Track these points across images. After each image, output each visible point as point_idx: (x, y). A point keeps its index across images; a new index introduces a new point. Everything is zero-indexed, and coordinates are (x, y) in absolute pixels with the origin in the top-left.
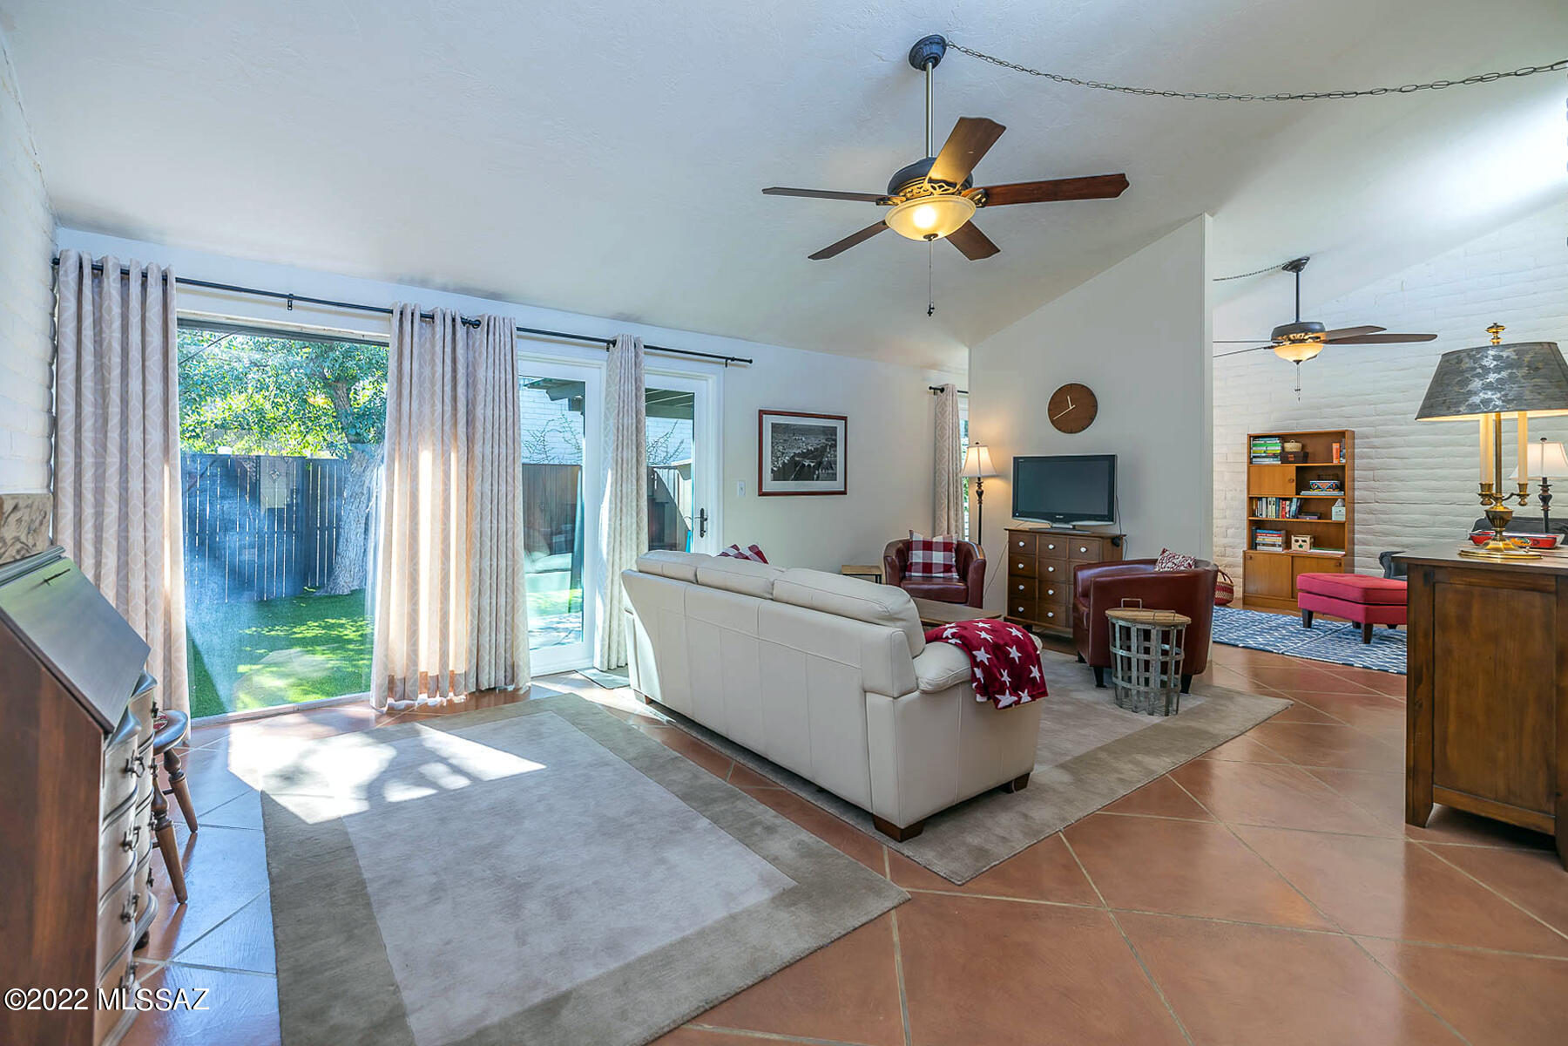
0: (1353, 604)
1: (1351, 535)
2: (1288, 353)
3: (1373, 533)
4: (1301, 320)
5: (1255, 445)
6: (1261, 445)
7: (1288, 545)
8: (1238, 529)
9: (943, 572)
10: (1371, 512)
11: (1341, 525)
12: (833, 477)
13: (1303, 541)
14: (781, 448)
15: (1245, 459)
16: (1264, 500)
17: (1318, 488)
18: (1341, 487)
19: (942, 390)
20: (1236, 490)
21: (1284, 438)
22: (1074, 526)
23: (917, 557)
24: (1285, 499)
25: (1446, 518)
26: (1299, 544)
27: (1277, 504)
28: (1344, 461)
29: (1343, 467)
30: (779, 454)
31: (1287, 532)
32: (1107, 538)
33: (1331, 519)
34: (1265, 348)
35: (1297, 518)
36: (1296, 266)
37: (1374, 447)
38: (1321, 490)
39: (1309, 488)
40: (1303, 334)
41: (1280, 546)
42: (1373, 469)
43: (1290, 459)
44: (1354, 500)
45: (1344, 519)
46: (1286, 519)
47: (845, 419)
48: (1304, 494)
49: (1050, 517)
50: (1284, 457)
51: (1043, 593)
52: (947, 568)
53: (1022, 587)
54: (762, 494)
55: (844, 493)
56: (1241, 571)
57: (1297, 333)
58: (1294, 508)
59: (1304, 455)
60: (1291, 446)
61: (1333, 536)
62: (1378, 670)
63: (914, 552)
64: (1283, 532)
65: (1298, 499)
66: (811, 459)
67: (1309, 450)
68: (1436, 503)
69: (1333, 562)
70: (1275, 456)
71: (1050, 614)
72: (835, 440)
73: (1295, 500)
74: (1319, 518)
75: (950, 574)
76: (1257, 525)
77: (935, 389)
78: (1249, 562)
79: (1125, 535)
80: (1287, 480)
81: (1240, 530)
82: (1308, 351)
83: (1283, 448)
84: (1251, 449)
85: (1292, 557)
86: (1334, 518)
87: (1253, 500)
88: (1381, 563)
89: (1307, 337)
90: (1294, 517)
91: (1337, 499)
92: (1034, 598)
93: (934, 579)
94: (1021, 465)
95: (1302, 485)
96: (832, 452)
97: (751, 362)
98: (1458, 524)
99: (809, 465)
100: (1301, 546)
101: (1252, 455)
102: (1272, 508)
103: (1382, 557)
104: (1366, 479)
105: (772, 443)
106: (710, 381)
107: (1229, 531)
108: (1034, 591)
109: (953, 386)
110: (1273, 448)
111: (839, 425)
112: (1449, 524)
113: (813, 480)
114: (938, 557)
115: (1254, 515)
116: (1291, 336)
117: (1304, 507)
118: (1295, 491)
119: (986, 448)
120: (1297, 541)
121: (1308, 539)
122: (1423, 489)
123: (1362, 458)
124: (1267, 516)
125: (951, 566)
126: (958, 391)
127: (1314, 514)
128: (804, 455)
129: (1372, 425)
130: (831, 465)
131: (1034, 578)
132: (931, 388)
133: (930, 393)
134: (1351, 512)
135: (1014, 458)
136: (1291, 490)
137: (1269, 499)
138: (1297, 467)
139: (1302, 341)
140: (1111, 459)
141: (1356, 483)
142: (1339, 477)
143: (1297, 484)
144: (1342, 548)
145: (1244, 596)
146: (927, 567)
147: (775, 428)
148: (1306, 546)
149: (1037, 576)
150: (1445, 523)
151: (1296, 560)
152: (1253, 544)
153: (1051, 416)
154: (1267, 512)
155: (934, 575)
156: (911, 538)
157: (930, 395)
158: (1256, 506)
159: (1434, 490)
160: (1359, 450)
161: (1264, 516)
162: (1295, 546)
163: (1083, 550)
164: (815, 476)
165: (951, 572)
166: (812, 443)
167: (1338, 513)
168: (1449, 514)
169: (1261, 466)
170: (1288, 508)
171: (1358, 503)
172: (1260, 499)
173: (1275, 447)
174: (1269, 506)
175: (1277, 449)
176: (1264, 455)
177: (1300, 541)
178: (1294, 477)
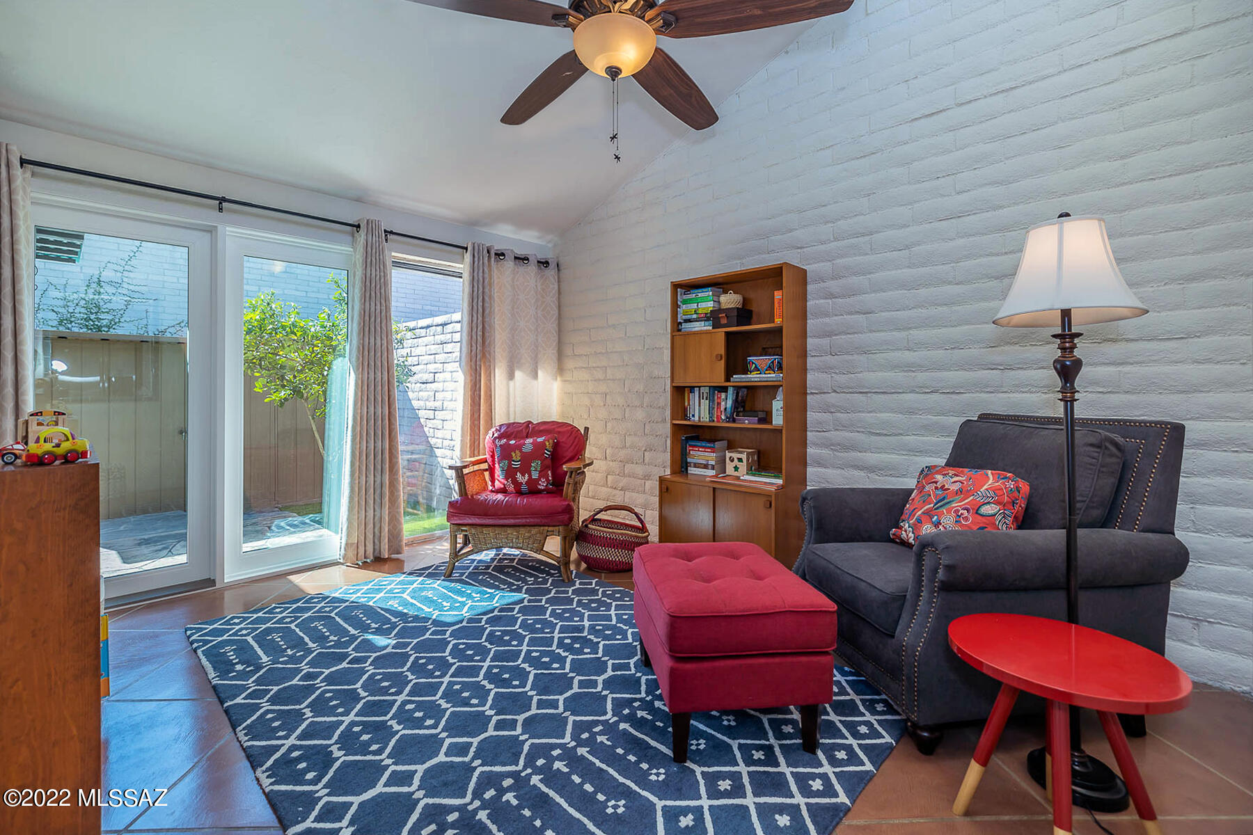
1: (801, 450)
3: (832, 446)
5: (680, 301)
6: (690, 299)
7: (721, 465)
8: (659, 438)
10: (829, 409)
11: (786, 432)
13: (739, 460)
15: (669, 327)
17: (757, 368)
21: (720, 284)
24: (717, 389)
26: (733, 464)
27: (711, 398)
31: (722, 444)
33: (771, 423)
35: (734, 421)
37: (832, 296)
38: (760, 373)
39: (746, 371)
41: (713, 467)
42: (830, 334)
43: (723, 321)
44: (804, 388)
46: (721, 424)
48: (740, 378)
50: (714, 317)
58: (730, 403)
59: (744, 314)
60: (729, 299)
61: (771, 453)
64: (717, 444)
65: (733, 387)
67: (751, 304)
68: (912, 392)
70: (706, 317)
73: (729, 389)
74: (758, 421)
76: (685, 433)
78: (671, 493)
80: (715, 356)
81: (662, 440)
83: (717, 302)
84: (678, 306)
85: (726, 485)
86: (776, 421)
87: (680, 392)
90: (729, 420)
91: (778, 388)
95: (733, 364)
100: (736, 469)
101: (676, 318)
102: (705, 404)
104: (820, 352)
110: (704, 304)
115: (685, 417)
117: (741, 401)
118: (727, 375)
120: (732, 459)
121: (744, 456)
122: (895, 367)
123: (816, 315)
124: (699, 417)
127: (753, 414)
129: (829, 257)
134: (800, 410)
136: (722, 371)
137: (700, 390)
138: (727, 334)
143: (727, 363)
148: (743, 467)
151: (719, 494)
152: (679, 464)
154: (699, 411)
158: (684, 401)
159: (909, 367)
161: (696, 418)
162: (729, 468)
168: (929, 411)
169: (687, 335)
170: (723, 403)
171: (812, 393)
172: (692, 389)
173: (705, 302)
174: (702, 401)
175: (709, 306)
176: (695, 316)
177: (736, 460)
178: (722, 351)
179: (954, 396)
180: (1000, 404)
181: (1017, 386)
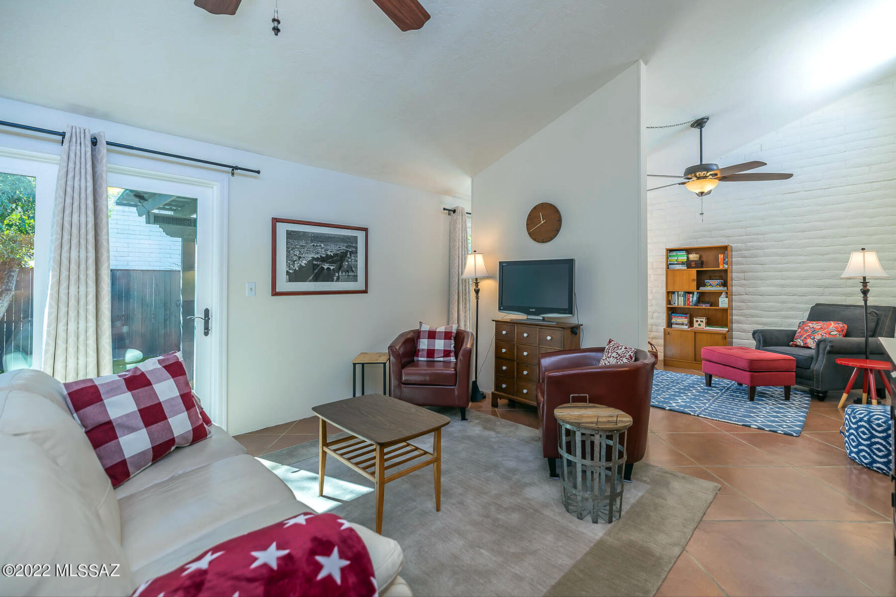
0: (741, 371)
1: (731, 317)
2: (695, 187)
3: (745, 315)
4: (703, 163)
5: (670, 256)
6: (674, 256)
7: (691, 324)
8: (659, 313)
9: (443, 357)
10: (742, 301)
11: (725, 311)
12: (355, 279)
13: (701, 321)
14: (297, 253)
15: (665, 266)
16: (676, 294)
17: (710, 285)
18: (725, 284)
19: (454, 211)
20: (658, 287)
21: (688, 251)
22: (544, 318)
23: (424, 344)
24: (689, 293)
25: (791, 305)
26: (698, 323)
27: (684, 296)
28: (726, 266)
29: (726, 271)
30: (295, 258)
31: (691, 314)
32: (567, 328)
33: (719, 306)
34: (679, 184)
35: (697, 306)
36: (700, 124)
37: (745, 257)
38: (713, 286)
39: (704, 285)
40: (705, 172)
41: (686, 325)
42: (743, 272)
43: (693, 265)
44: (732, 293)
45: (727, 307)
46: (690, 307)
47: (366, 230)
48: (702, 289)
49: (525, 311)
50: (689, 264)
51: (520, 372)
52: (447, 353)
53: (504, 368)
54: (275, 293)
55: (365, 292)
56: (662, 342)
57: (702, 171)
58: (695, 298)
59: (700, 263)
60: (693, 257)
61: (720, 318)
62: (770, 431)
63: (421, 340)
64: (688, 315)
65: (698, 292)
66: (331, 263)
67: (704, 259)
68: (784, 295)
69: (721, 336)
70: (683, 263)
71: (525, 391)
72: (356, 248)
73: (695, 293)
74: (711, 306)
75: (448, 359)
76: (672, 311)
77: (449, 210)
78: (667, 336)
79: (582, 325)
80: (691, 280)
81: (661, 314)
82: (709, 185)
83: (688, 257)
84: (668, 258)
85: (695, 333)
86: (721, 306)
87: (669, 293)
88: (754, 337)
89: (708, 174)
90: (695, 305)
91: (722, 293)
92: (514, 377)
93: (436, 363)
94: (505, 267)
95: (700, 283)
96: (353, 258)
97: (258, 172)
98: (798, 309)
99: (328, 269)
100: (699, 325)
101: (669, 263)
102: (681, 299)
103: (754, 333)
104: (739, 279)
105: (287, 248)
106: (215, 188)
107: (654, 314)
108: (514, 372)
109: (463, 209)
110: (681, 258)
111: (361, 235)
112: (792, 309)
113: (333, 281)
114: (439, 344)
115: (670, 304)
116: (698, 174)
117: (702, 297)
118: (696, 288)
119: (481, 255)
120: (697, 321)
121: (704, 320)
122: (776, 286)
123: (737, 264)
124: (678, 304)
125: (450, 351)
126: (467, 213)
127: (707, 303)
128: (323, 260)
129: (743, 242)
130: (352, 269)
131: (514, 360)
132: (444, 209)
133: (443, 213)
134: (730, 301)
135: (500, 262)
136: (693, 287)
137: (680, 293)
138: (697, 271)
139: (705, 177)
140: (570, 263)
141: (733, 281)
142: (723, 277)
143: (697, 282)
144: (726, 326)
145: (664, 360)
146: (431, 353)
147: (290, 235)
148: (703, 325)
149: (515, 359)
150: (790, 308)
151: (698, 335)
152: (670, 324)
153: (528, 229)
154: (678, 302)
155: (436, 359)
156: (420, 327)
157: (444, 216)
158: (672, 298)
159: (783, 286)
160: (735, 259)
161: (676, 304)
162: (696, 325)
163: (549, 338)
164: (335, 278)
165: (450, 356)
166: (332, 249)
167: (723, 302)
168: (792, 302)
169: (674, 270)
170: (691, 299)
171: (735, 295)
172: (674, 293)
173: (683, 257)
174: (680, 298)
175: (684, 259)
176: (676, 262)
177: (699, 321)
178: (695, 278)
179: (803, 297)
180: (823, 300)
181: (830, 294)
